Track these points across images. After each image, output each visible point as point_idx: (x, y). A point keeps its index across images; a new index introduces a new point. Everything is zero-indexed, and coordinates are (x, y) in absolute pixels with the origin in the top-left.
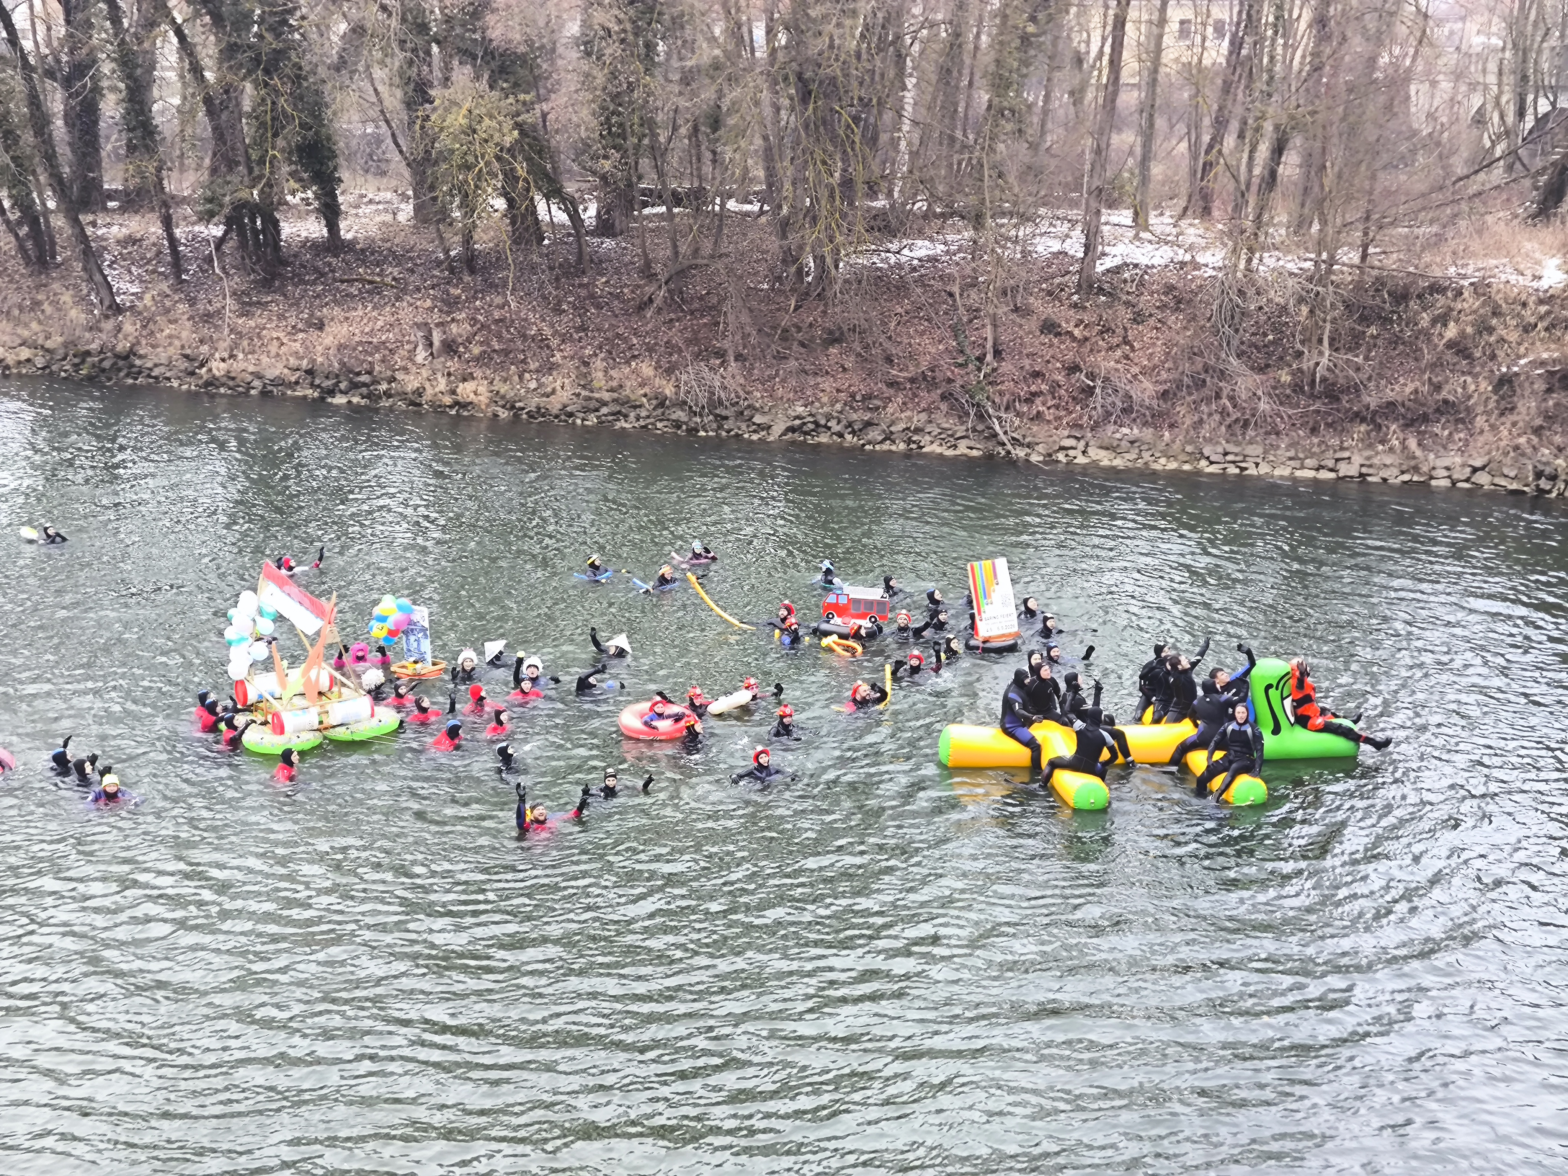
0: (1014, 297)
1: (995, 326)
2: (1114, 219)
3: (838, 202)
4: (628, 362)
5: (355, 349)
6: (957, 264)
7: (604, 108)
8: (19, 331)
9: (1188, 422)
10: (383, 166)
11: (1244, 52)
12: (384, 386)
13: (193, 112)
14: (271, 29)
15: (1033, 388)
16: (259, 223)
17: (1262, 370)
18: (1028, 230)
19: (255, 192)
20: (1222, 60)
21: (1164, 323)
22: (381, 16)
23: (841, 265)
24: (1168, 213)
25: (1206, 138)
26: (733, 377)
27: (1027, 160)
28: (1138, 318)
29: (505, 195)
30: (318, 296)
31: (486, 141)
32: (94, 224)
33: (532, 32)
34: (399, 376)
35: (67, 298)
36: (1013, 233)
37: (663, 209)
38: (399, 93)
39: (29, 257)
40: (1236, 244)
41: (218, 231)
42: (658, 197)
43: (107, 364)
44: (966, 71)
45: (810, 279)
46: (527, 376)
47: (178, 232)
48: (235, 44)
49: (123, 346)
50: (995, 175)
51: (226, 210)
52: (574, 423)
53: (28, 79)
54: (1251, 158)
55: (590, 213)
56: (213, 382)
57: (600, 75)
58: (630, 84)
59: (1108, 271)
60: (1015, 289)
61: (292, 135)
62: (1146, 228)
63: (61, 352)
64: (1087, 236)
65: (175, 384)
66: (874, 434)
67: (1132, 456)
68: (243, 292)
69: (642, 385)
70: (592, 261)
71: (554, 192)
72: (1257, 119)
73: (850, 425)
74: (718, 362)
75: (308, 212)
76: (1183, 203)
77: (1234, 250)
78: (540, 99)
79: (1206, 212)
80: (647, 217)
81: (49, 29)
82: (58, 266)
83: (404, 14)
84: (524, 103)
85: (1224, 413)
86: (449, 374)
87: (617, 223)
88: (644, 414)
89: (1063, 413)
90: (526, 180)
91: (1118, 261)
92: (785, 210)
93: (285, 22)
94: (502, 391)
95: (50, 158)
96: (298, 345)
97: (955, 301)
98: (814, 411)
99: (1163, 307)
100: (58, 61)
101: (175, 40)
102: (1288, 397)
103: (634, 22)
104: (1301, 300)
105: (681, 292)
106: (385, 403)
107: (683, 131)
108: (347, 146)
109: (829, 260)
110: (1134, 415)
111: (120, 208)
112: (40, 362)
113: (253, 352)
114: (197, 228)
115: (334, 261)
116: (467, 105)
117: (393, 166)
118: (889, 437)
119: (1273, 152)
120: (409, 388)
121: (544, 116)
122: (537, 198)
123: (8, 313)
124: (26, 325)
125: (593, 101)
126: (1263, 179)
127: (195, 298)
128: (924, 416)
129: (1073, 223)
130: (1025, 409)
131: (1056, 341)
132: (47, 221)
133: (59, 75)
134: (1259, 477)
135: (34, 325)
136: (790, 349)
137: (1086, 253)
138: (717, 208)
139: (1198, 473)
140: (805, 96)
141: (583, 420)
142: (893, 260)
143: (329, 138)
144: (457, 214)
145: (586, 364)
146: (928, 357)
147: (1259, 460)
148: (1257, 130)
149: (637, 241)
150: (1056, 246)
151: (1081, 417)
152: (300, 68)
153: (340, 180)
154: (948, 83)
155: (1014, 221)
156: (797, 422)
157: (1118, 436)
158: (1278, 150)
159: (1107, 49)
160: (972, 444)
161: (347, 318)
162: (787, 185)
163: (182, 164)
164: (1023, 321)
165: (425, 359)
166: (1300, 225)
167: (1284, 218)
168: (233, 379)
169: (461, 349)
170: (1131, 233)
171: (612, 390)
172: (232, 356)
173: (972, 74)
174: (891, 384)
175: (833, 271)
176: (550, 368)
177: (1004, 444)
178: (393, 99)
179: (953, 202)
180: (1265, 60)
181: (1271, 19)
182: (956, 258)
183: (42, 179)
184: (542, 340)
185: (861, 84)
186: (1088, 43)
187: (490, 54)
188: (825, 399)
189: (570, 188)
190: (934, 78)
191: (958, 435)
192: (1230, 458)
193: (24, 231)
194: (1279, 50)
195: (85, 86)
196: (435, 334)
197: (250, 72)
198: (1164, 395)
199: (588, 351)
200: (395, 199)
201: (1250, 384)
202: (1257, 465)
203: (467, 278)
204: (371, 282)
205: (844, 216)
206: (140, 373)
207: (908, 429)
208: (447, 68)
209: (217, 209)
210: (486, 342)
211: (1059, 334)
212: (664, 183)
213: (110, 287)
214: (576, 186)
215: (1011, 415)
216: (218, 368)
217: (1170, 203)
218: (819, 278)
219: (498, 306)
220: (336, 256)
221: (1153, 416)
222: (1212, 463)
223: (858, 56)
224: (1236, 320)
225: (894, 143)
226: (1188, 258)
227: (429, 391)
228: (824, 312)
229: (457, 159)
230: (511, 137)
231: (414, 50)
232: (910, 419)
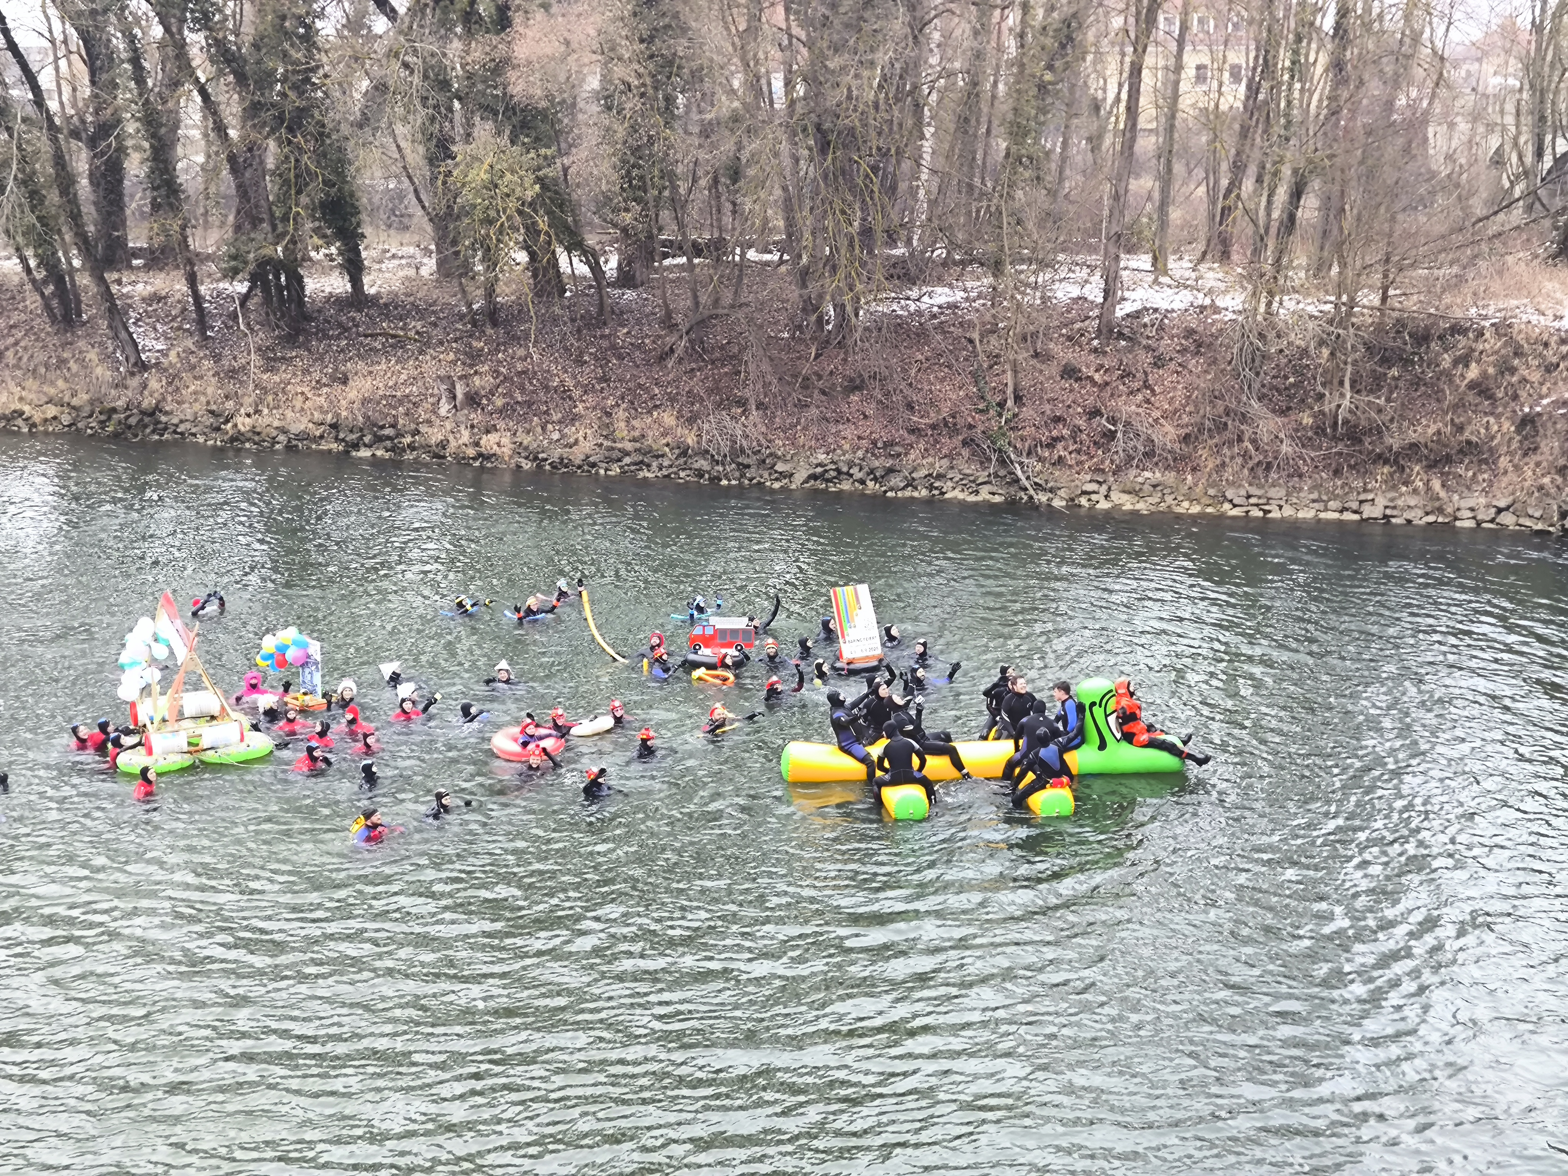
0: (1034, 343)
1: (1015, 372)
2: (1133, 264)
3: (857, 251)
4: (649, 412)
5: (379, 403)
6: (977, 310)
7: (624, 162)
8: (45, 388)
9: (1211, 465)
10: (405, 220)
11: (1261, 97)
12: (408, 439)
13: (216, 170)
14: (294, 87)
15: (1055, 433)
16: (283, 279)
17: (1284, 412)
18: (1048, 276)
19: (279, 249)
20: (1239, 105)
21: (1184, 367)
22: (404, 73)
23: (861, 313)
24: (1187, 258)
25: (1224, 182)
26: (755, 425)
27: (1046, 206)
28: (1159, 362)
29: (527, 248)
30: (342, 351)
31: (508, 195)
32: (119, 282)
33: (553, 88)
34: (423, 429)
35: (92, 355)
36: (1032, 279)
37: (683, 260)
38: (421, 149)
39: (55, 315)
40: (1256, 287)
41: (242, 288)
42: (678, 248)
43: (133, 421)
44: (984, 119)
45: (830, 327)
46: (550, 427)
47: (203, 289)
48: (259, 102)
49: (148, 402)
50: (1013, 222)
51: (251, 267)
52: (597, 473)
53: (54, 140)
54: (1269, 202)
55: (611, 265)
56: (238, 437)
57: (621, 129)
58: (650, 137)
59: (1128, 315)
60: (1035, 335)
61: (315, 192)
62: (1165, 273)
63: (88, 409)
64: (1106, 282)
65: (201, 439)
66: (896, 481)
67: (1155, 500)
68: (268, 348)
69: (664, 435)
70: (613, 312)
71: (575, 245)
72: (1275, 163)
73: (872, 471)
74: (739, 411)
75: (332, 268)
76: (1201, 247)
77: (1254, 293)
78: (560, 153)
79: (1225, 256)
80: (668, 268)
81: (74, 90)
82: (84, 324)
83: (426, 71)
84: (546, 157)
85: (1246, 456)
86: (472, 427)
87: (638, 274)
88: (666, 463)
89: (1084, 458)
90: (547, 234)
91: (1137, 306)
92: (805, 259)
93: (307, 80)
94: (525, 443)
95: (76, 217)
96: (322, 399)
97: (975, 347)
98: (836, 458)
99: (1183, 351)
100: (83, 121)
101: (198, 99)
102: (1310, 439)
103: (654, 76)
104: (1321, 343)
105: (702, 342)
106: (409, 456)
107: (703, 182)
108: (370, 200)
109: (849, 309)
110: (1156, 459)
111: (145, 265)
112: (66, 419)
113: (278, 407)
114: (221, 285)
115: (358, 316)
116: (489, 160)
117: (415, 220)
118: (911, 483)
119: (1292, 196)
120: (433, 441)
121: (565, 170)
122: (559, 250)
123: (34, 370)
124: (52, 383)
125: (614, 154)
126: (1281, 223)
127: (220, 354)
128: (945, 462)
129: (1092, 268)
130: (1047, 454)
131: (1076, 386)
132: (72, 280)
133: (84, 135)
134: (1283, 519)
135: (60, 383)
136: (811, 397)
137: (1105, 299)
138: (737, 258)
139: (1222, 516)
140: (824, 147)
141: (606, 470)
142: (913, 307)
143: (352, 195)
144: (479, 268)
145: (609, 415)
146: (949, 404)
147: (1282, 503)
148: (1276, 174)
149: (658, 292)
150: (1075, 292)
151: (1102, 462)
152: (323, 126)
153: (363, 236)
154: (966, 132)
155: (1033, 267)
156: (819, 470)
157: (1140, 480)
158: (1297, 193)
159: (1124, 96)
160: (994, 489)
161: (371, 372)
162: (807, 235)
163: (206, 222)
164: (1043, 367)
165: (449, 411)
166: (1319, 269)
167: (1303, 261)
168: (259, 434)
169: (484, 401)
170: (1150, 278)
171: (634, 440)
172: (257, 411)
173: (990, 122)
174: (912, 431)
175: (854, 319)
176: (574, 419)
177: (1026, 489)
178: (416, 155)
179: (972, 249)
180: (1283, 104)
181: (1288, 63)
182: (975, 305)
183: (68, 237)
184: (564, 391)
185: (879, 134)
186: (1105, 90)
187: (511, 110)
188: (847, 447)
189: (591, 240)
190: (952, 127)
191: (980, 480)
192: (1253, 500)
193: (49, 289)
194: (1296, 94)
195: (110, 145)
196: (458, 386)
197: (273, 131)
198: (1186, 439)
199: (610, 402)
200: (418, 253)
201: (1272, 426)
202: (1281, 507)
203: (489, 331)
204: (394, 336)
205: (863, 264)
206: (166, 429)
207: (930, 475)
208: (469, 124)
209: (241, 266)
210: (509, 394)
211: (1080, 379)
212: (684, 234)
213: (135, 345)
214: (597, 238)
215: (1033, 461)
216: (243, 423)
217: (1189, 247)
218: (839, 327)
219: (520, 358)
220: (360, 311)
221: (1175, 460)
222: (1235, 506)
223: (876, 107)
224: (1257, 363)
225: (913, 192)
226: (1207, 302)
227: (453, 444)
228: (845, 360)
229: (478, 214)
230: (532, 191)
231: (436, 107)
232: (932, 465)
